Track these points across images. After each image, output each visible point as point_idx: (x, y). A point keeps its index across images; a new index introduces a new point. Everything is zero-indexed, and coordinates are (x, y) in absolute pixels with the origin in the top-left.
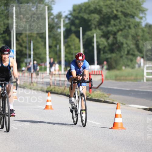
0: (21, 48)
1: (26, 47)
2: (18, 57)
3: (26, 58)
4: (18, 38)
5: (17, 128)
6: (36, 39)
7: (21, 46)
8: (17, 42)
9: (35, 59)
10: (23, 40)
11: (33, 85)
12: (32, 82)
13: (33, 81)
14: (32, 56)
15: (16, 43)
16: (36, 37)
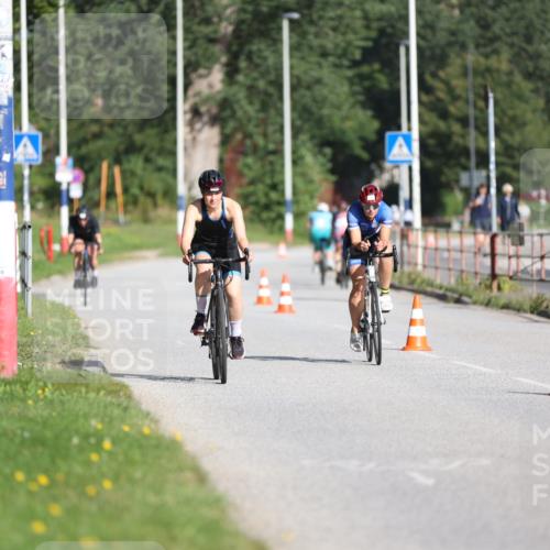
0: (442, 125)
1: (464, 121)
2: (429, 164)
3: (466, 168)
4: (428, 79)
5: (430, 482)
6: (509, 85)
7: (444, 115)
8: (425, 98)
9: (509, 170)
10: (450, 90)
11: (499, 288)
12: (494, 276)
13: (498, 271)
14: (493, 158)
15: (421, 102)
16: (510, 73)
